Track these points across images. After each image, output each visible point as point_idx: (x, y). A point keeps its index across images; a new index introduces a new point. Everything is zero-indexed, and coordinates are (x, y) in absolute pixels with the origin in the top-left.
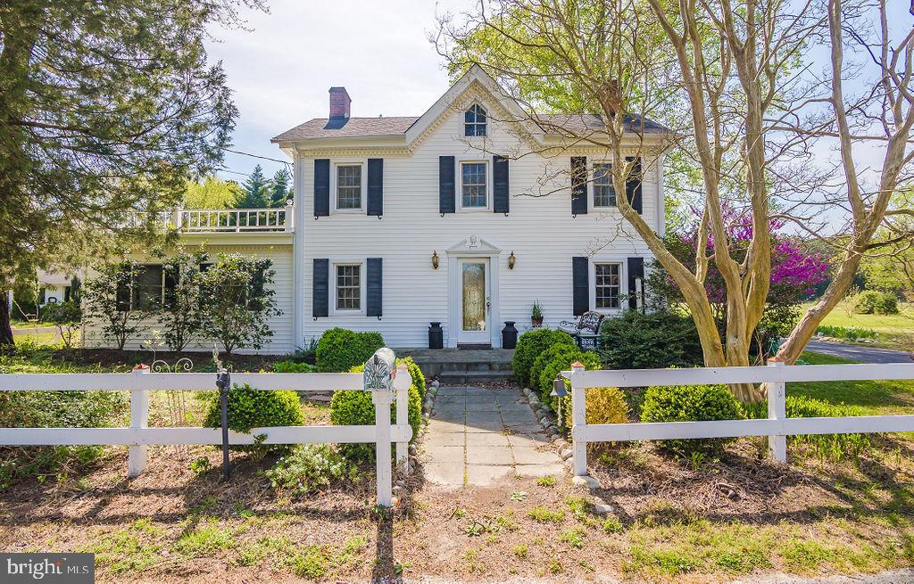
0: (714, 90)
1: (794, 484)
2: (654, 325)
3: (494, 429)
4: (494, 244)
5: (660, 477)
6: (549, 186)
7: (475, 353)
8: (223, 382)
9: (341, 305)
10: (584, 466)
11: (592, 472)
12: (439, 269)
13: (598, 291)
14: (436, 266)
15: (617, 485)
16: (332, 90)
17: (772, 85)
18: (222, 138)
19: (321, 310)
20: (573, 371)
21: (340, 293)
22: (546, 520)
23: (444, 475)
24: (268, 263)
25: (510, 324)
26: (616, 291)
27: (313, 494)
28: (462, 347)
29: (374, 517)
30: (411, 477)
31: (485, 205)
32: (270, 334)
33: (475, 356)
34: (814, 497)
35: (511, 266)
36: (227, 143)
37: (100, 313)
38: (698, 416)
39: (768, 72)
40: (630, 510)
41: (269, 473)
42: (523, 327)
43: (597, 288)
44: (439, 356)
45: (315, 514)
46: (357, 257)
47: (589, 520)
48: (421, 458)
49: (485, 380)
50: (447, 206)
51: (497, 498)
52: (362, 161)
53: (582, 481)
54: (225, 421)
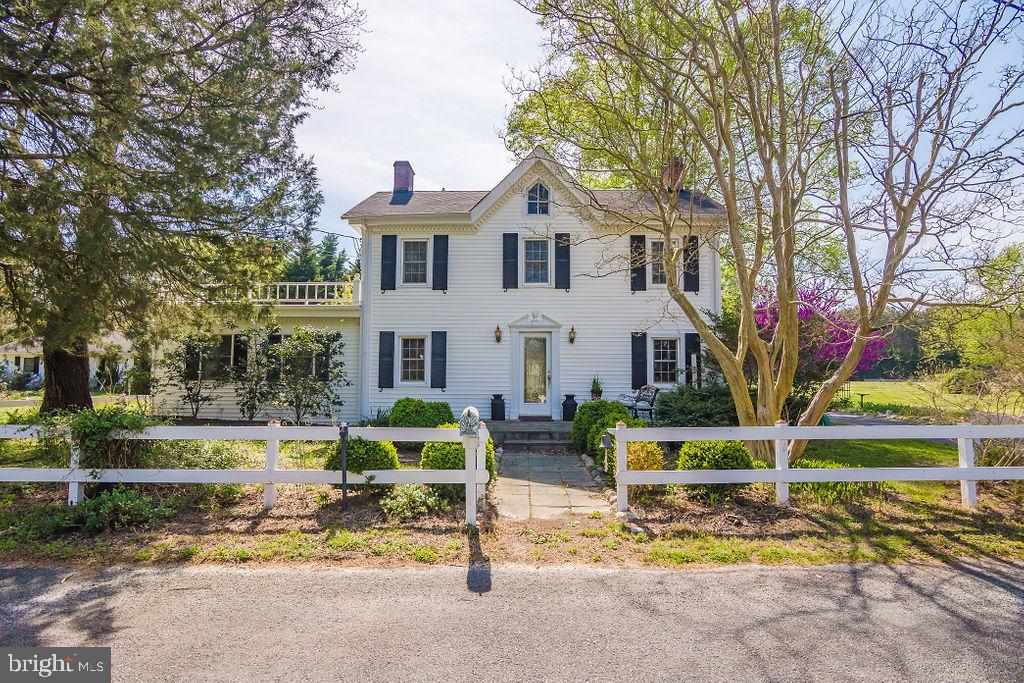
0: (758, 184)
1: (788, 518)
2: (703, 398)
3: (555, 484)
4: (555, 319)
5: (683, 511)
6: (606, 269)
7: (537, 424)
8: (344, 434)
9: (405, 377)
10: (627, 506)
11: (632, 509)
12: (502, 343)
13: (657, 366)
14: (498, 339)
15: (650, 517)
16: (396, 164)
17: (804, 184)
18: (309, 222)
19: (386, 381)
20: (617, 429)
21: (406, 365)
22: (593, 536)
23: (514, 511)
24: (338, 336)
25: (570, 398)
26: (673, 365)
27: (415, 518)
28: (523, 419)
29: (465, 532)
30: (489, 511)
31: (547, 281)
32: (340, 404)
33: (536, 427)
34: (799, 525)
35: (572, 340)
36: (313, 227)
37: (175, 382)
38: (717, 465)
39: (800, 171)
40: (656, 531)
41: (382, 502)
42: (583, 398)
43: (655, 363)
44: (501, 426)
45: (419, 530)
46: (423, 329)
47: (624, 536)
48: (495, 502)
49: (546, 447)
50: (510, 282)
51: (557, 525)
52: (428, 237)
53: (623, 514)
54: (345, 464)
